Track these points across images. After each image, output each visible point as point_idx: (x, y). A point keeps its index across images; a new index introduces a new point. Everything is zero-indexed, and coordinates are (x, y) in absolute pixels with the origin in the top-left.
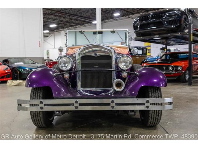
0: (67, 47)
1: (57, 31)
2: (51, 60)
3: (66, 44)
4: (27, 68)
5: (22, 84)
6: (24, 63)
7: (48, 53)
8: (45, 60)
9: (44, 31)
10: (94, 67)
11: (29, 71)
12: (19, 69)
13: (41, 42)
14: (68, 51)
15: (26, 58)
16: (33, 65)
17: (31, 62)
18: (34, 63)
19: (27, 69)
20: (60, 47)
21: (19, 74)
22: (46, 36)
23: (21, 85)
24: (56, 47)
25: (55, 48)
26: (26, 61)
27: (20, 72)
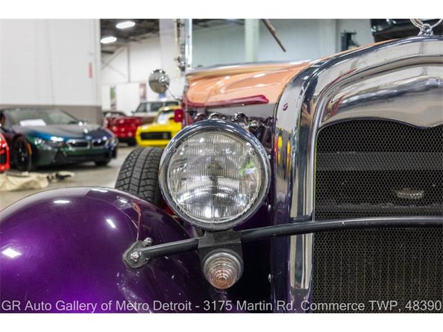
0: (188, 70)
1: (134, 40)
2: (121, 114)
3: (179, 60)
4: (53, 136)
5: (36, 187)
6: (48, 122)
7: (113, 95)
8: (105, 113)
9: (101, 38)
10: (401, 194)
11: (60, 144)
12: (31, 140)
13: (94, 67)
14: (188, 87)
15: (53, 107)
16: (73, 127)
17: (67, 119)
18: (73, 123)
19: (55, 139)
20: (157, 71)
21: (31, 152)
22: (106, 51)
23: (32, 189)
24: (132, 79)
25: (129, 81)
26: (54, 115)
27: (33, 147)
